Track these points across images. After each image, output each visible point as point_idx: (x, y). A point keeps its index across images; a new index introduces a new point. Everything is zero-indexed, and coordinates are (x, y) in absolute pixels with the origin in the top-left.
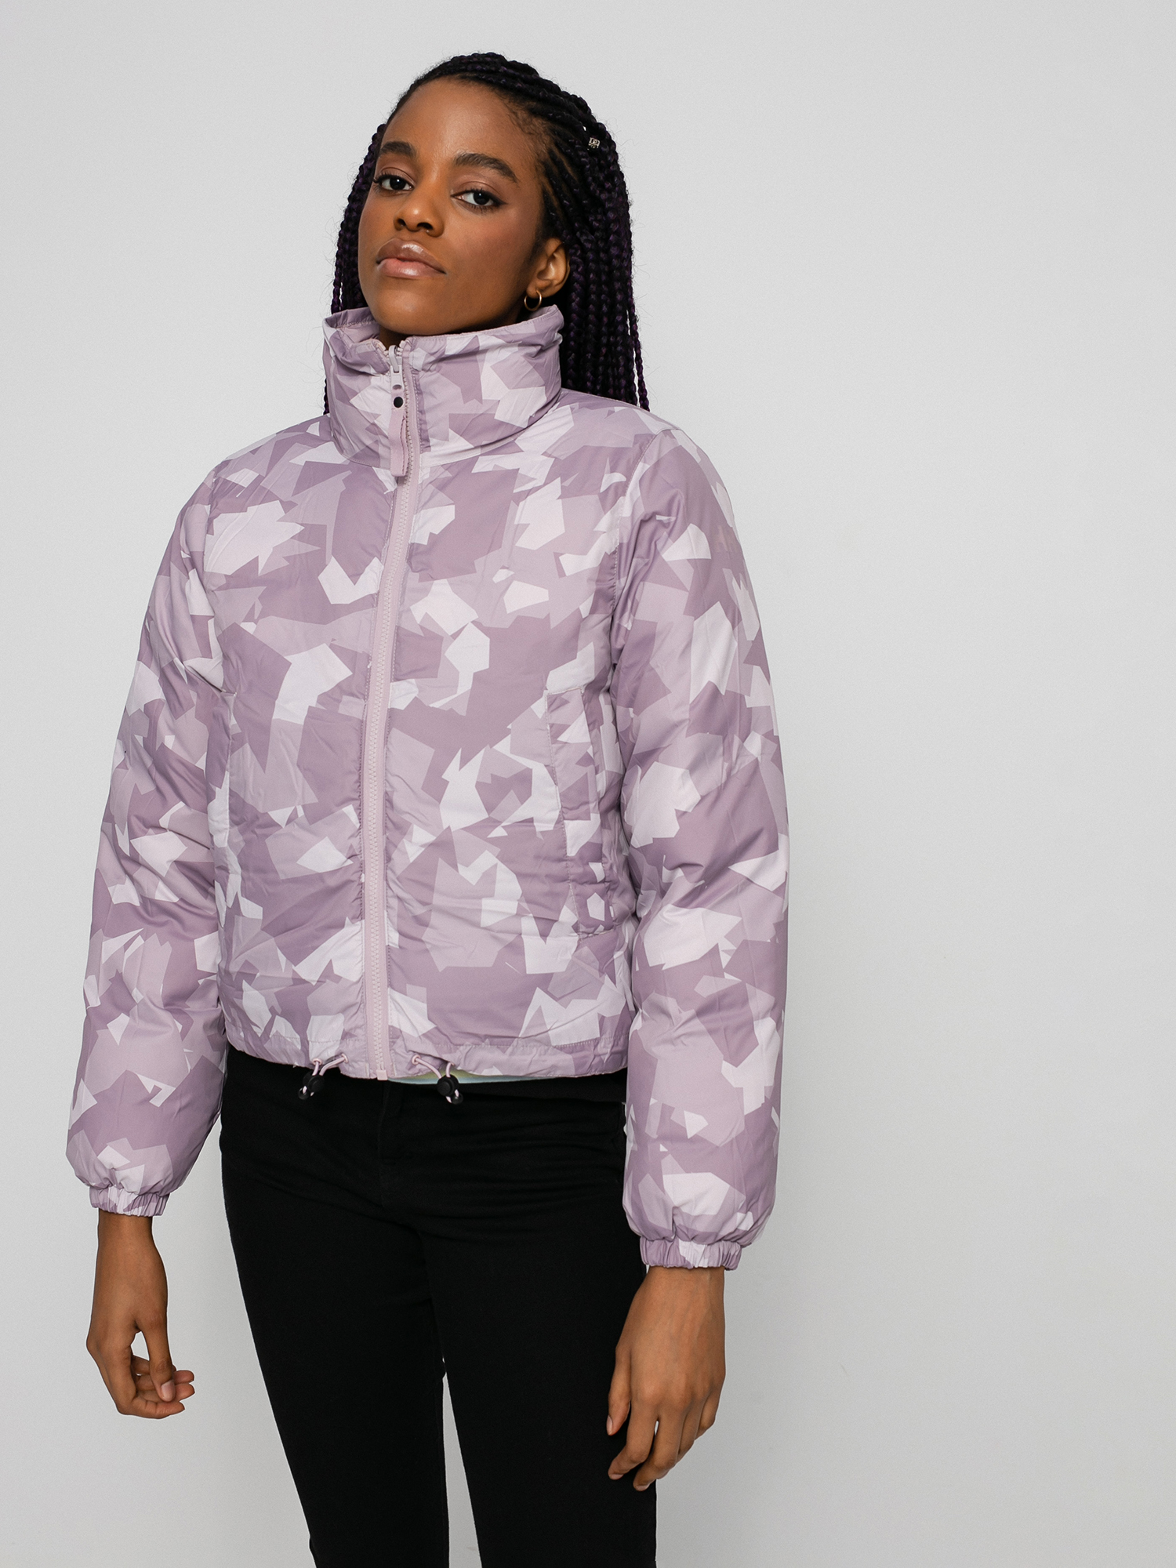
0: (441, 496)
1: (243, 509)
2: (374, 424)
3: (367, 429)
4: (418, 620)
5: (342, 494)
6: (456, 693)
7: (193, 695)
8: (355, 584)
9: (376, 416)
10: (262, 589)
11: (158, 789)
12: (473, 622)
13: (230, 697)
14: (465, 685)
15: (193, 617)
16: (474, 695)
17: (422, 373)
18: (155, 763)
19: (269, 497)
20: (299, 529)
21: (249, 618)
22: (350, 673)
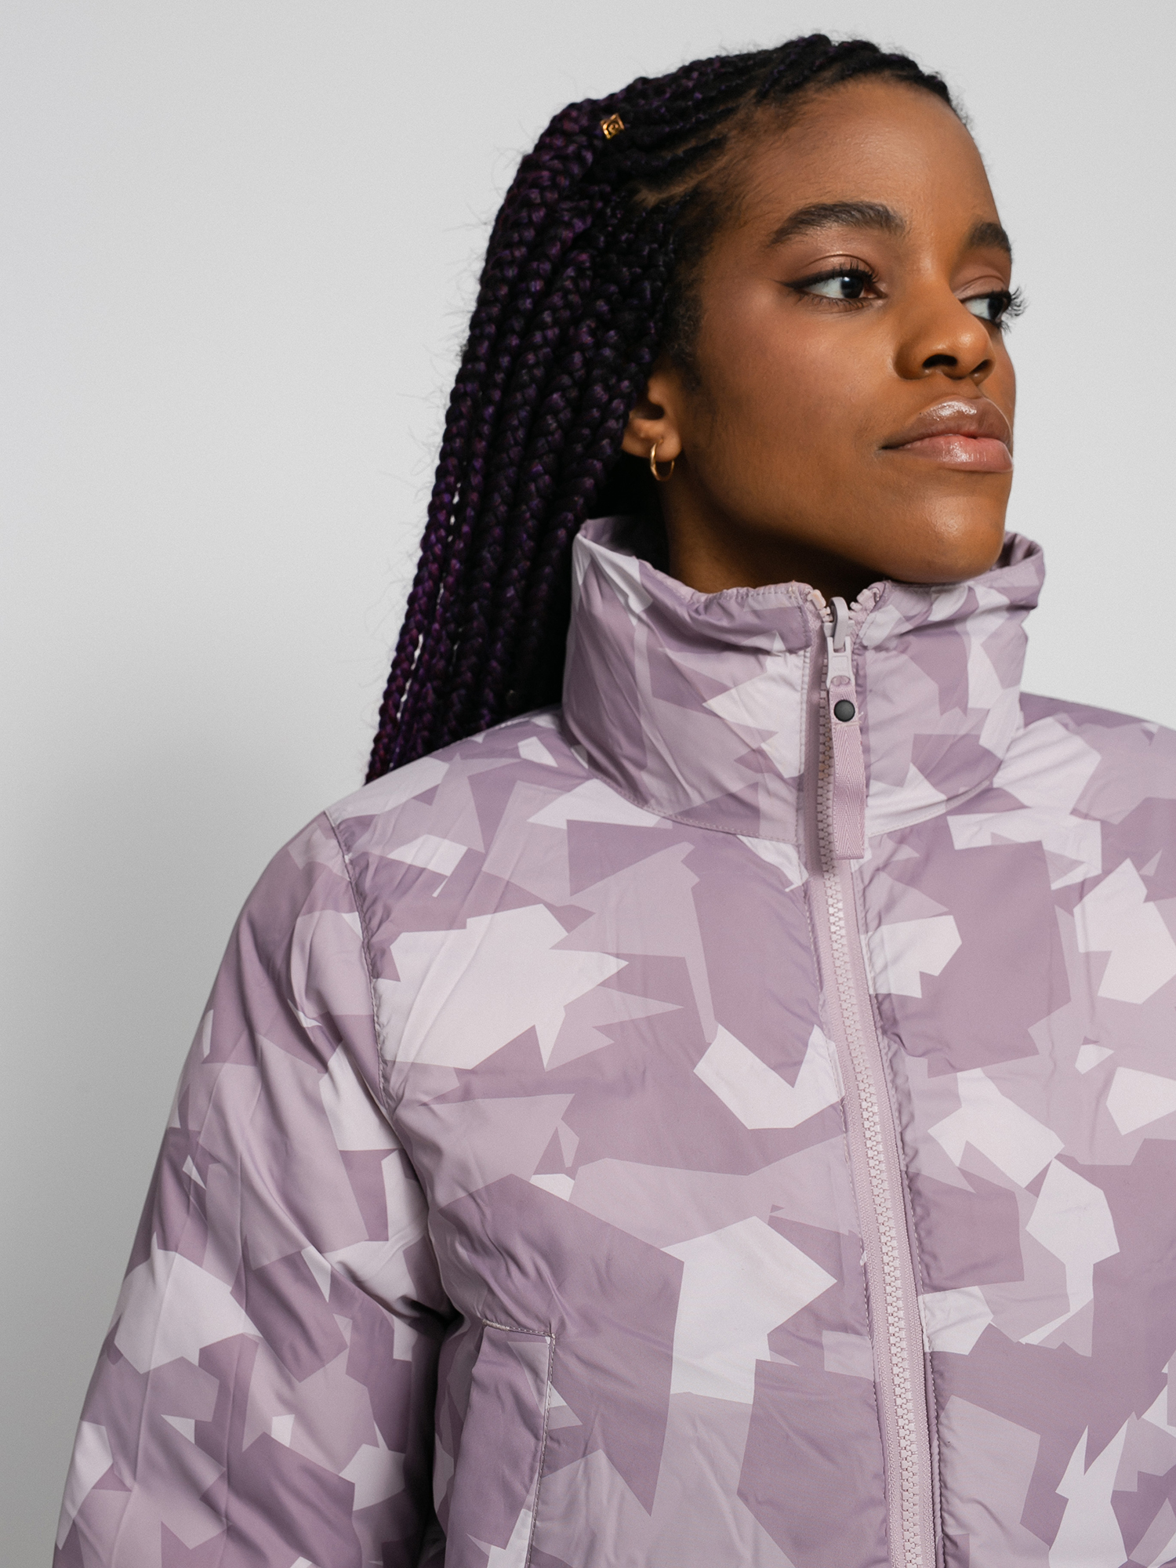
0: (914, 897)
1: (454, 922)
2: (760, 752)
3: (741, 761)
4: (956, 1156)
5: (695, 890)
6: (1069, 1311)
7: (343, 1325)
8: (793, 1087)
9: (766, 735)
10: (567, 1098)
11: (233, 1532)
12: (1059, 1157)
13: (537, 1345)
14: (1081, 1293)
15: (346, 1157)
16: (1103, 1311)
17: (870, 655)
18: (230, 1478)
19: (509, 897)
20: (613, 966)
21: (551, 1163)
22: (832, 1281)
